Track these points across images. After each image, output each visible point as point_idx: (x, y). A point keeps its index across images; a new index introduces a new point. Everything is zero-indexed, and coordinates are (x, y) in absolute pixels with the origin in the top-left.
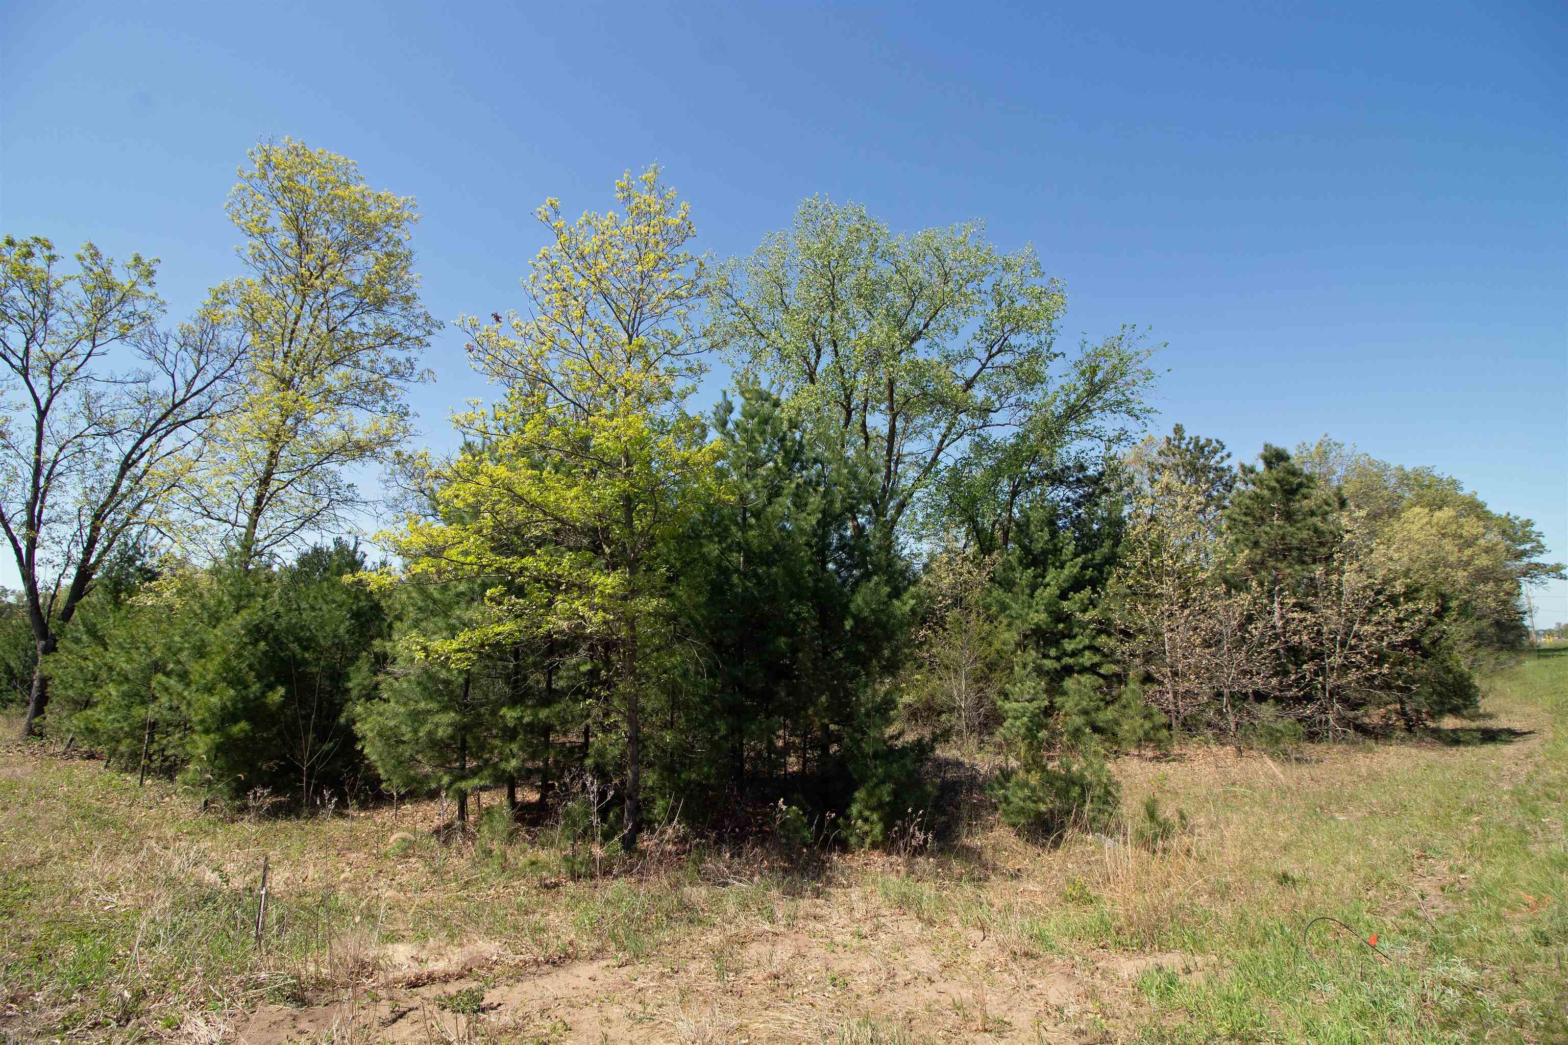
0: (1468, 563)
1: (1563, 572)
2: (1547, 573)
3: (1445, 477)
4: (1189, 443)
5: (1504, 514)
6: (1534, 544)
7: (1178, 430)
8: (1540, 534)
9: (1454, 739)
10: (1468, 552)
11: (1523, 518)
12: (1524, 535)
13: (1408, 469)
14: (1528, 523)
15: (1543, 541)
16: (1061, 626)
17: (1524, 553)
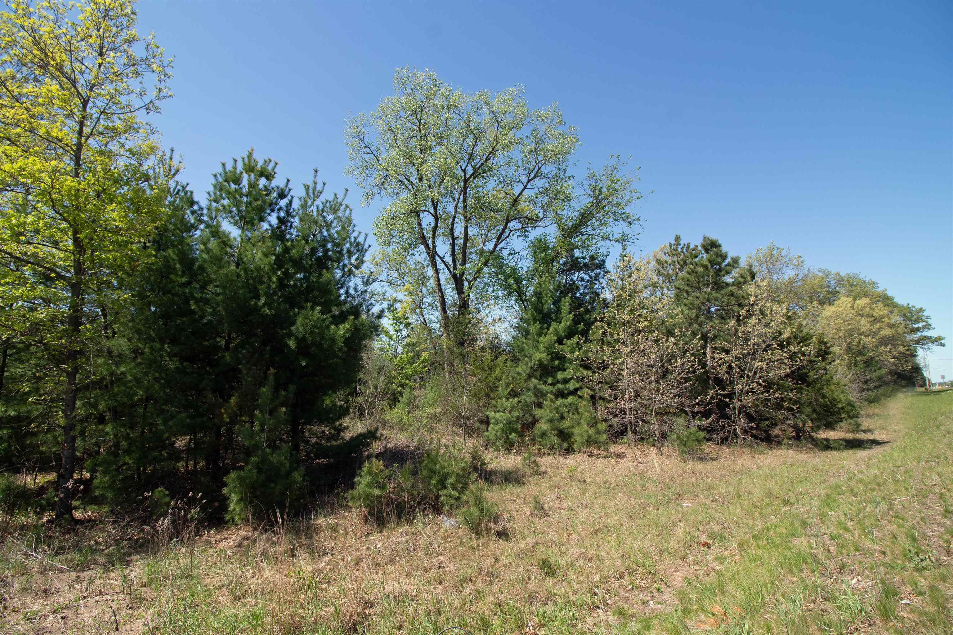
0: (876, 334)
1: (943, 341)
2: (932, 342)
3: (867, 280)
4: (683, 247)
5: (905, 305)
6: (924, 324)
7: (677, 239)
8: (928, 317)
9: (827, 446)
10: (877, 326)
11: (918, 307)
12: (918, 318)
13: (843, 274)
14: (921, 310)
15: (930, 321)
16: (557, 362)
17: (918, 329)
